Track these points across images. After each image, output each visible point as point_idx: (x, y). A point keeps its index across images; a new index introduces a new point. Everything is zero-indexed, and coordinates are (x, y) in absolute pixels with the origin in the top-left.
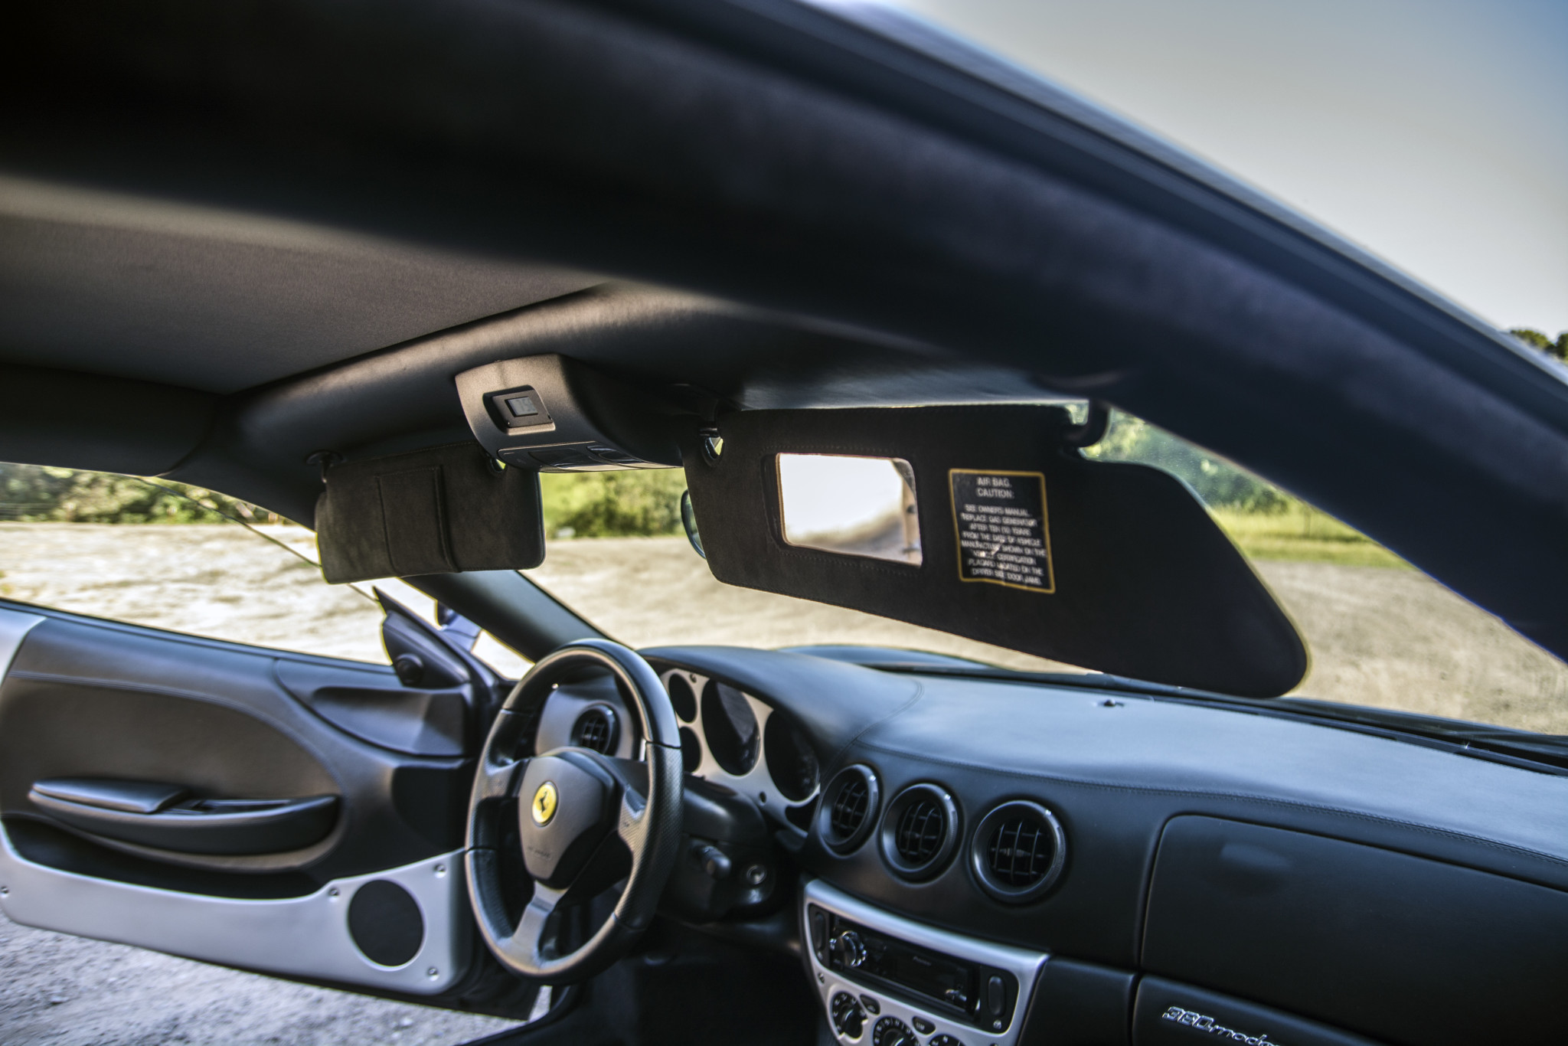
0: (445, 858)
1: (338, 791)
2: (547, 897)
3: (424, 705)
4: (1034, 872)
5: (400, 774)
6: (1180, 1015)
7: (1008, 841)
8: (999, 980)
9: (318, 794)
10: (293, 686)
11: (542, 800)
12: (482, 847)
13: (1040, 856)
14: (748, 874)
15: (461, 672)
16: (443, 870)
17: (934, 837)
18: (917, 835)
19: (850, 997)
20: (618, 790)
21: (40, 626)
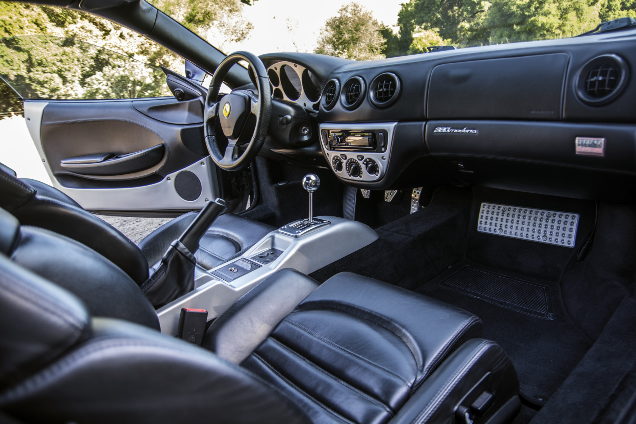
0: (204, 160)
1: (163, 142)
2: (233, 143)
3: (187, 106)
4: (390, 95)
5: (183, 131)
6: (439, 130)
7: (381, 87)
8: (382, 134)
9: (155, 144)
10: (140, 109)
11: (226, 109)
12: (210, 135)
13: (392, 89)
14: (302, 131)
15: (198, 92)
16: (204, 164)
17: (357, 93)
18: (352, 94)
19: (337, 157)
20: (250, 98)
21: (47, 106)
